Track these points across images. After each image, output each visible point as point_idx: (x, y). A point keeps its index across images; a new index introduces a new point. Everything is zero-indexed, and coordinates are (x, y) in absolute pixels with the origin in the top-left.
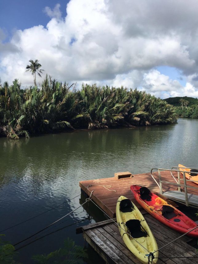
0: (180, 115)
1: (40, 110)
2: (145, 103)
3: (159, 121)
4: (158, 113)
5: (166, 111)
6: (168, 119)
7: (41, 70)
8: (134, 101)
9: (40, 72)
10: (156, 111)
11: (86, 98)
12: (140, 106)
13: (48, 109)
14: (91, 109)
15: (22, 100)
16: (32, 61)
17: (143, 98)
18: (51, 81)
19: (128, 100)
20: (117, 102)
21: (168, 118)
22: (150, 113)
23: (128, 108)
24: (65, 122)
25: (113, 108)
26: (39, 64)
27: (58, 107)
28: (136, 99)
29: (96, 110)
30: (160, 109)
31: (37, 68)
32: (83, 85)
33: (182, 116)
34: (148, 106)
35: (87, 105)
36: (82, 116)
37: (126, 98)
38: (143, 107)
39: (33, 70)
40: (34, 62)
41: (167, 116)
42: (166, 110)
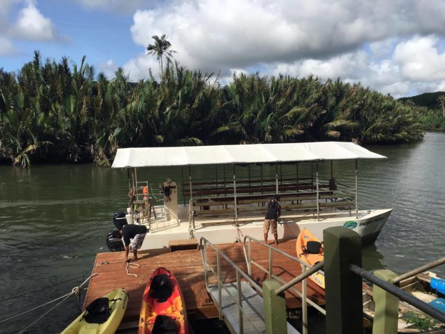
0: (438, 126)
1: (150, 119)
2: (353, 105)
3: (379, 137)
4: (379, 123)
5: (396, 120)
6: (400, 135)
7: (171, 51)
8: (331, 101)
9: (170, 54)
10: (374, 120)
11: (237, 97)
12: (343, 110)
13: (166, 118)
14: (246, 116)
15: (121, 102)
16: (156, 38)
17: (349, 95)
18: (177, 69)
19: (318, 101)
20: (296, 104)
21: (399, 132)
22: (361, 123)
23: (316, 114)
24: (195, 139)
25: (287, 114)
26: (166, 42)
27: (185, 114)
28: (335, 98)
29: (253, 118)
30: (383, 116)
31: (165, 49)
32: (234, 75)
33: (441, 128)
34: (359, 110)
35: (238, 109)
36: (227, 128)
37: (315, 95)
38: (348, 113)
39: (157, 52)
40: (160, 38)
41: (398, 127)
42: (395, 117)
